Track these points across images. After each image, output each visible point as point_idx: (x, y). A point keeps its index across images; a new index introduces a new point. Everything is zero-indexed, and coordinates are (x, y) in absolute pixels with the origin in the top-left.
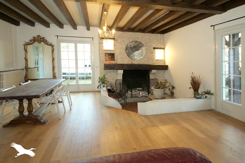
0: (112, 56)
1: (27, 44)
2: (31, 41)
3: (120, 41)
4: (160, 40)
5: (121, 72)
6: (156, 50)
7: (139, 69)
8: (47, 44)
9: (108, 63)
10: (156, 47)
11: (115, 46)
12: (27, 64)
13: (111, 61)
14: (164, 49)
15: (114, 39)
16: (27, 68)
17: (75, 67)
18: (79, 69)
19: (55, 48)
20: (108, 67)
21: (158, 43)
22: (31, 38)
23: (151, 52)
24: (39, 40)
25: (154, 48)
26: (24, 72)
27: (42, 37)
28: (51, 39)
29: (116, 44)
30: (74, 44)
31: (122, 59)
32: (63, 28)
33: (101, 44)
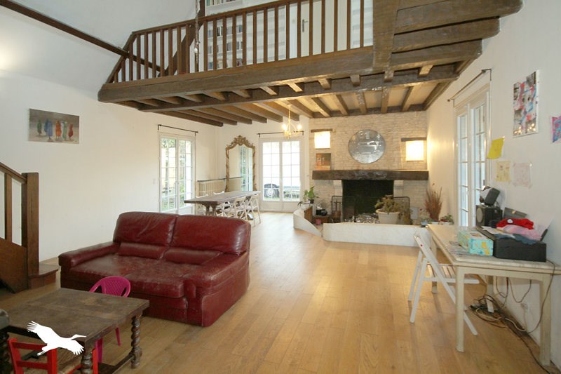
0: (326, 157)
1: (229, 148)
2: (232, 143)
3: (339, 133)
4: (416, 123)
5: (338, 183)
6: (408, 143)
7: (369, 178)
8: (249, 146)
9: (319, 169)
10: (408, 137)
11: (332, 141)
12: (228, 173)
13: (323, 167)
14: (425, 139)
15: (331, 130)
16: (227, 178)
17: (278, 176)
18: (284, 179)
19: (257, 150)
20: (318, 175)
21: (411, 129)
22: (233, 140)
23: (397, 148)
24: (241, 141)
25: (404, 140)
26: (225, 183)
27: (243, 137)
28: (252, 139)
29: (334, 139)
30: (278, 143)
31: (341, 163)
32: (266, 122)
33: (312, 139)
